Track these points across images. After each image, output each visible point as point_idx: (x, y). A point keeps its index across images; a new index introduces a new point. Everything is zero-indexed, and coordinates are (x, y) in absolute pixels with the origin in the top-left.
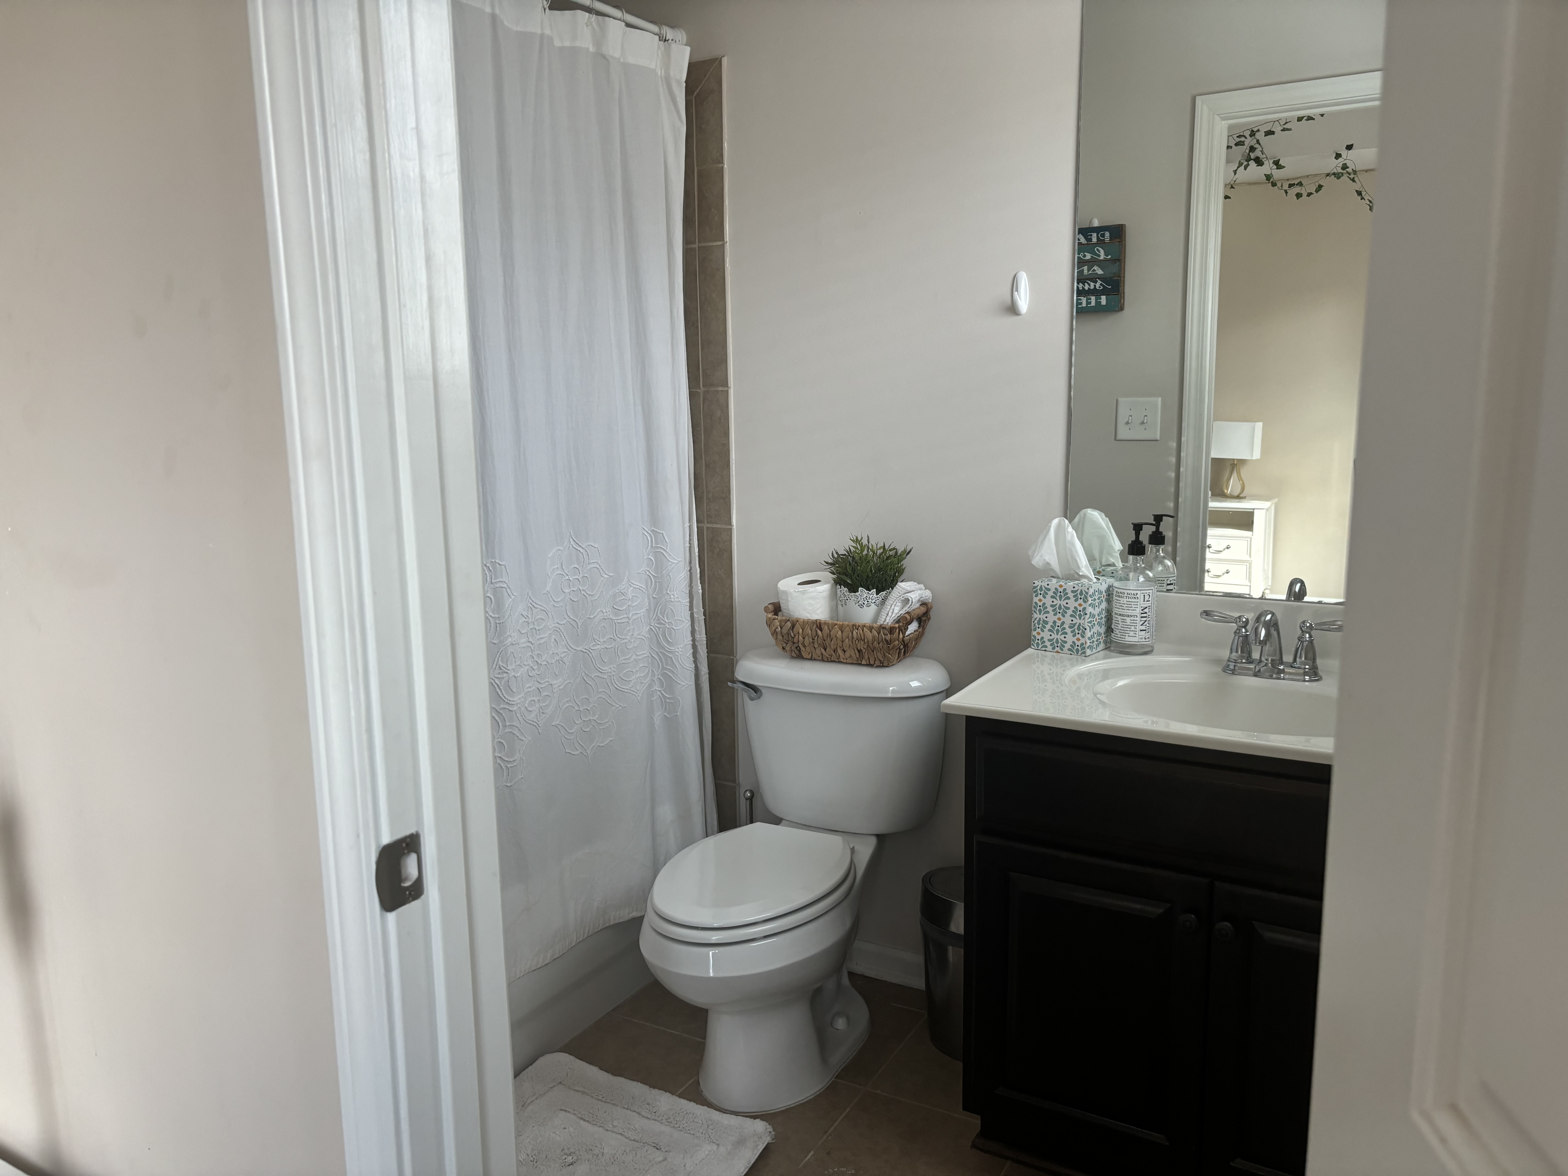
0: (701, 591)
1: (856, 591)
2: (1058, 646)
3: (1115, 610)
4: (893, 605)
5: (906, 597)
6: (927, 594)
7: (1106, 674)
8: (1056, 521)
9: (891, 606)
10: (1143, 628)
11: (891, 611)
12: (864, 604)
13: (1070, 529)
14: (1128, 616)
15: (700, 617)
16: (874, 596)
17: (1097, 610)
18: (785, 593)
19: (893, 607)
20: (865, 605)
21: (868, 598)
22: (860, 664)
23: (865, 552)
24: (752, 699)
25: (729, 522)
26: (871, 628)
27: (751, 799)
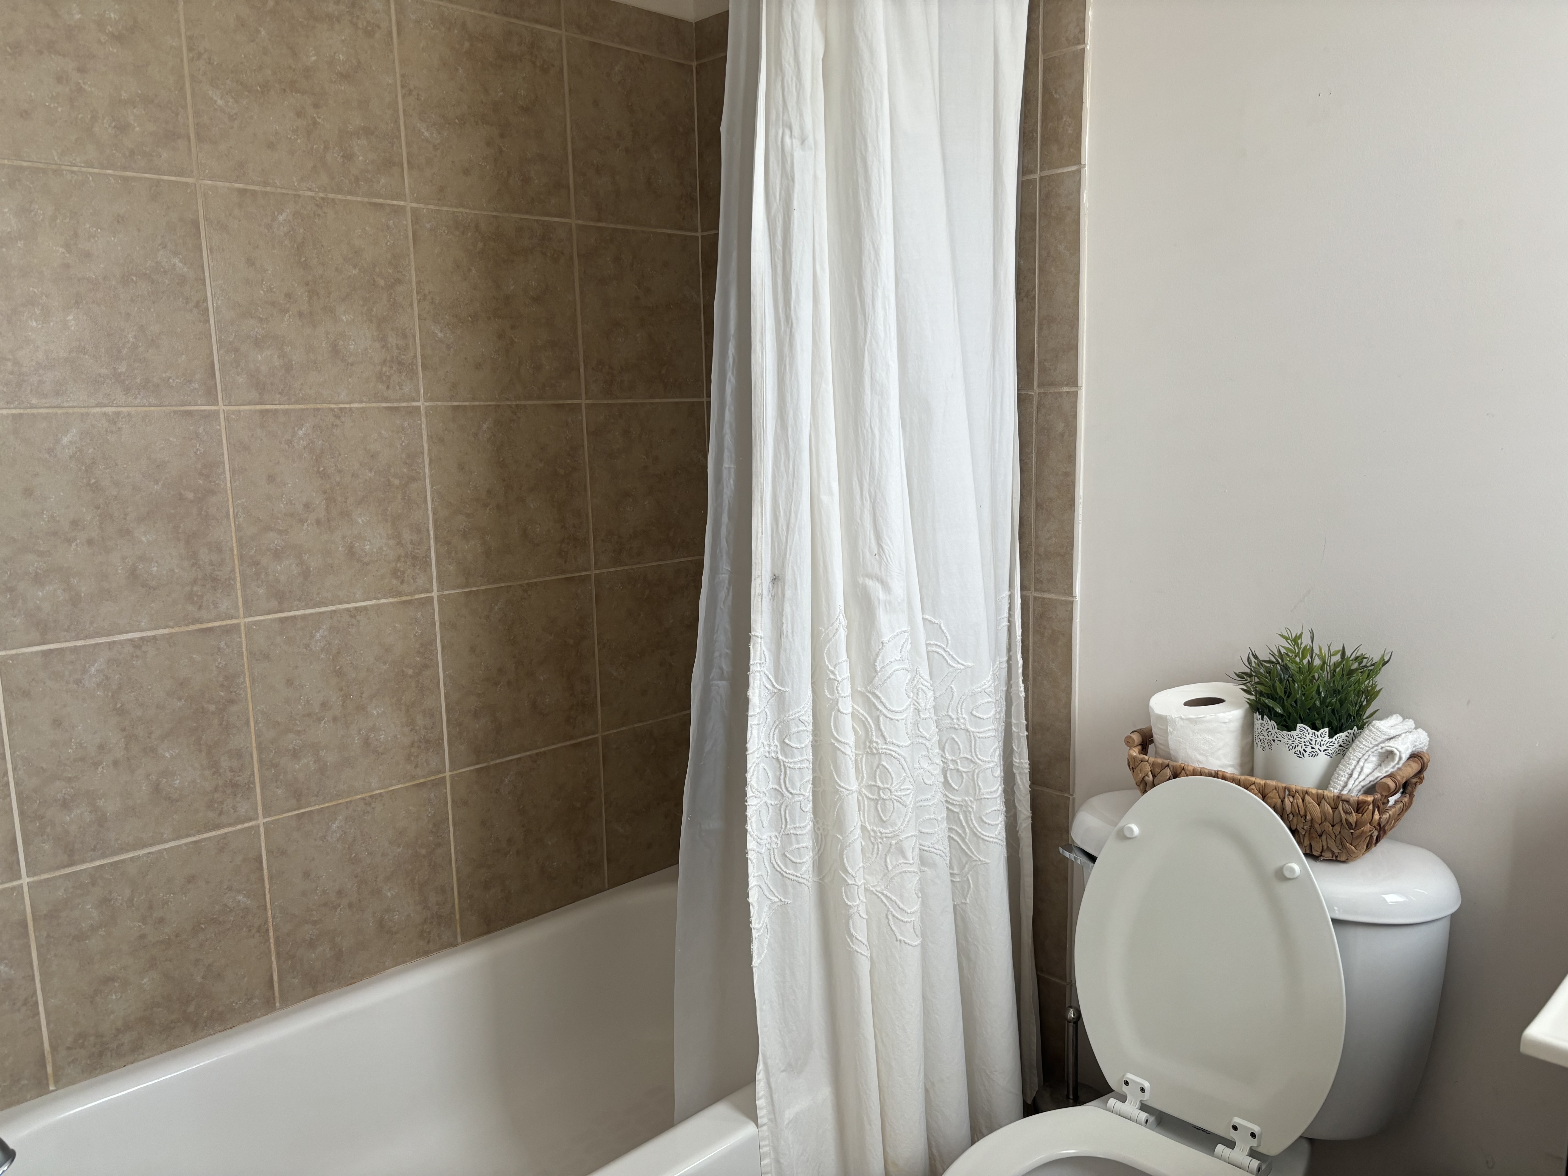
1: (1291, 728)
4: (1362, 760)
5: (1389, 748)
6: (1422, 739)
9: (1358, 762)
11: (1358, 769)
12: (1305, 751)
16: (1324, 739)
18: (1163, 719)
19: (1361, 764)
20: (1308, 753)
21: (1313, 743)
23: (1306, 659)
25: (1070, 591)
26: (1319, 799)
27: (1075, 1023)
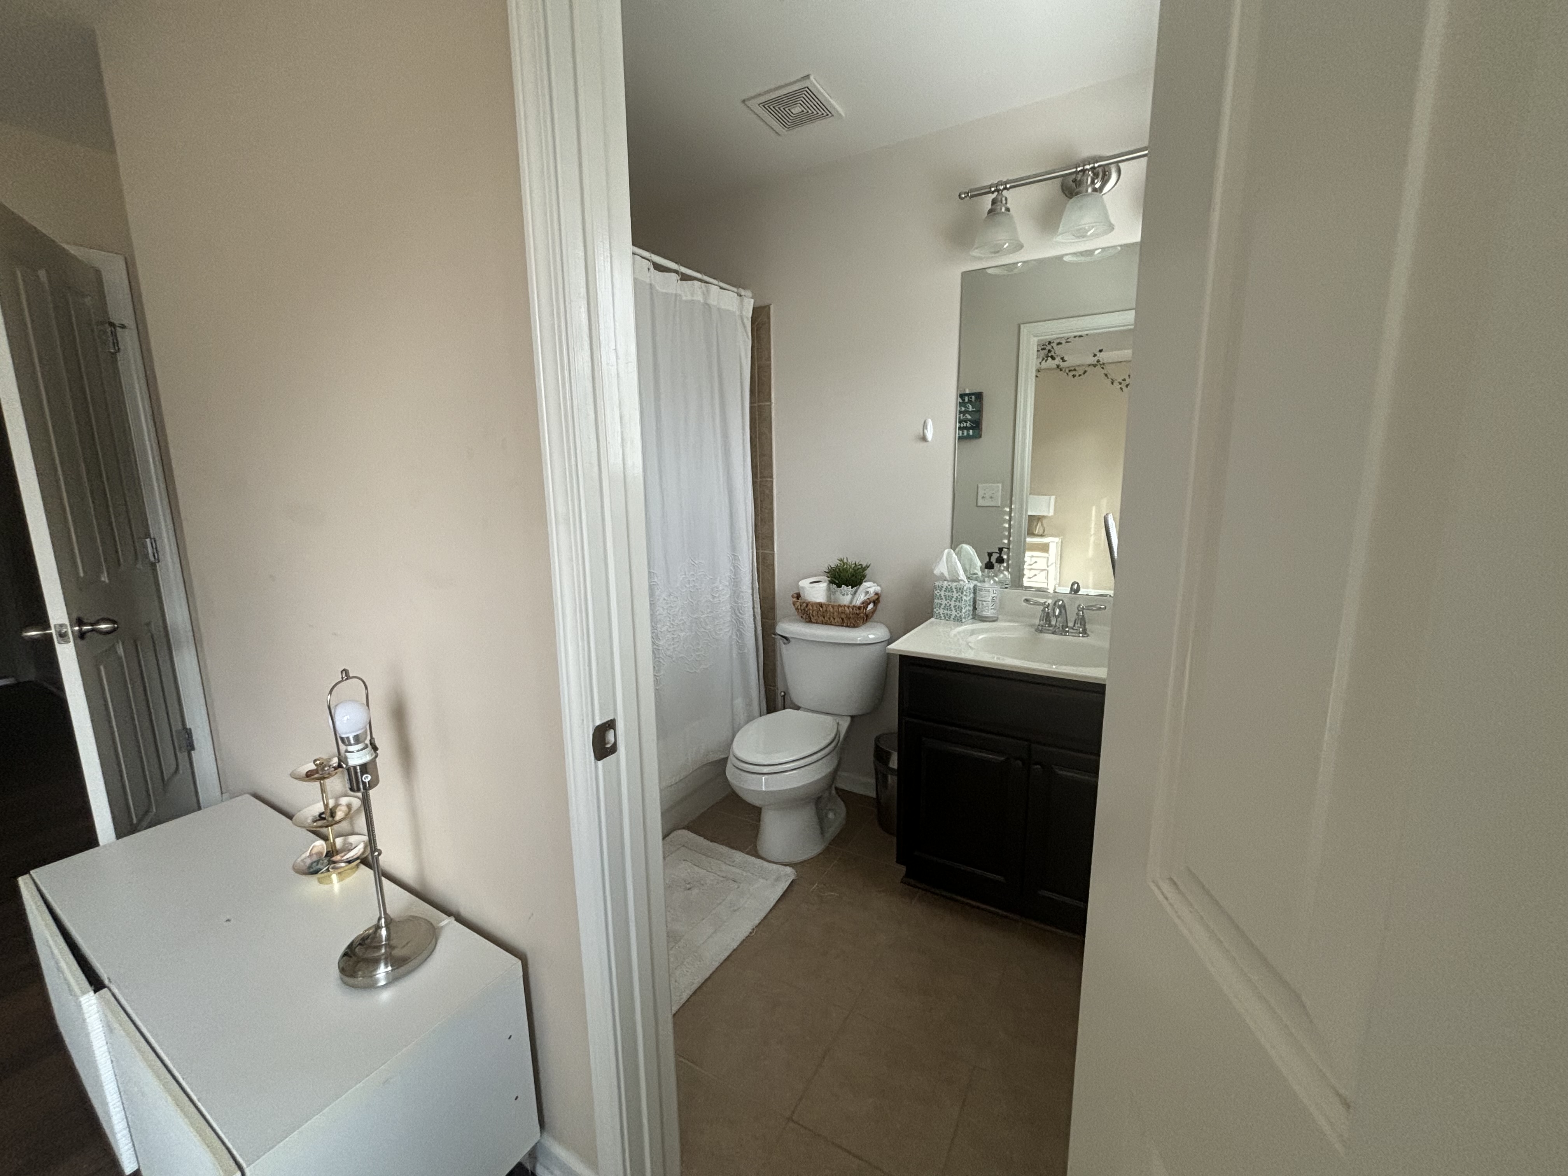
0: (758, 586)
1: (840, 587)
2: (948, 617)
3: (978, 598)
5: (867, 590)
6: (878, 589)
7: (973, 632)
8: (946, 551)
9: (859, 595)
10: (993, 607)
11: (859, 598)
12: (845, 594)
13: (954, 555)
14: (985, 601)
15: (757, 600)
16: (850, 590)
17: (968, 598)
18: (803, 588)
21: (847, 591)
22: (842, 626)
23: (845, 566)
24: (785, 644)
25: (773, 550)
26: (848, 607)
27: (784, 696)
